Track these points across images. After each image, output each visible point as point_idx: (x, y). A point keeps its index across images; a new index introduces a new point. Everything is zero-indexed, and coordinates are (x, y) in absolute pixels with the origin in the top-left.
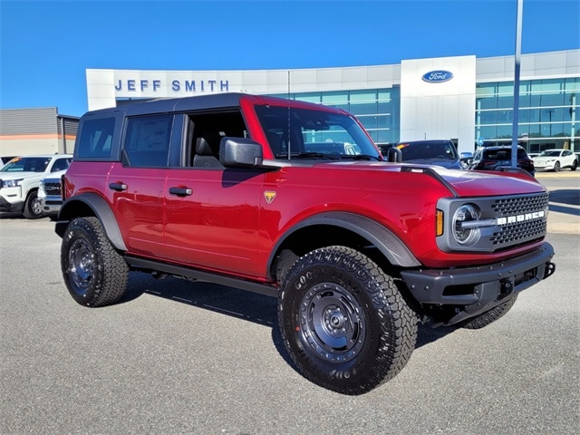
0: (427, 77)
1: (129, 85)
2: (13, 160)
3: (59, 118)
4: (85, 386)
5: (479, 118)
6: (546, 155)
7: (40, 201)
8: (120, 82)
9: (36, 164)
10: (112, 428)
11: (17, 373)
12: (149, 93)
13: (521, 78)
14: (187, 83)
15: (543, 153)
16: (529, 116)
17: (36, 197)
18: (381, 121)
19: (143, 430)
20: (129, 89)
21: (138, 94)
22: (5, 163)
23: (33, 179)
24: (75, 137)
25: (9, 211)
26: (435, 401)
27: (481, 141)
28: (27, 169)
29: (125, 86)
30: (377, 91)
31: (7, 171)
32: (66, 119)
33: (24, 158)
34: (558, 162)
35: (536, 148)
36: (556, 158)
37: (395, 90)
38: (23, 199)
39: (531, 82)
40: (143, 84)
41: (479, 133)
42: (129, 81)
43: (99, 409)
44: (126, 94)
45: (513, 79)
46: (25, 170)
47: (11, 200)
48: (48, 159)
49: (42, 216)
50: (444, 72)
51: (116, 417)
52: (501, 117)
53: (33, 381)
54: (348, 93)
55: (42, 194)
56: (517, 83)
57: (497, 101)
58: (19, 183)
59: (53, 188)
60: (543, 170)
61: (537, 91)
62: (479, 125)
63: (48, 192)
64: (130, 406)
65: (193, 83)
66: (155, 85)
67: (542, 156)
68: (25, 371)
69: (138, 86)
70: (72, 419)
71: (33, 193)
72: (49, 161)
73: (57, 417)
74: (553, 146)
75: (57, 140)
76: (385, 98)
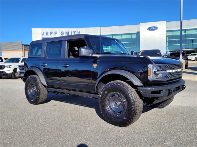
0: (149, 29)
1: (46, 33)
2: (8, 59)
3: (23, 45)
4: (39, 131)
5: (168, 42)
6: (192, 55)
7: (18, 73)
8: (43, 32)
9: (16, 60)
10: (50, 144)
11: (16, 127)
12: (53, 36)
13: (183, 29)
14: (66, 32)
15: (190, 54)
16: (185, 41)
17: (16, 71)
18: (133, 44)
19: (60, 144)
20: (46, 35)
21: (49, 36)
22: (5, 60)
23: (15, 65)
24: (28, 52)
25: (7, 76)
26: (159, 135)
27: (169, 51)
28: (13, 62)
29: (45, 34)
30: (132, 34)
31: (6, 62)
32: (25, 45)
33: (12, 58)
34: (196, 57)
35: (188, 53)
36: (195, 56)
37: (138, 34)
38: (12, 72)
39: (186, 30)
40: (51, 33)
41: (168, 48)
42: (46, 32)
43: (45, 138)
44: (45, 36)
45: (180, 29)
46: (12, 62)
47: (8, 72)
48: (20, 58)
49: (18, 78)
50: (155, 27)
51: (51, 140)
52: (175, 42)
53: (22, 129)
54: (122, 35)
55: (18, 70)
56: (181, 30)
57: (174, 37)
58: (11, 66)
59: (22, 68)
60: (191, 60)
61: (188, 33)
62: (168, 45)
63: (20, 69)
64: (55, 137)
65: (68, 32)
66: (55, 33)
67: (190, 55)
68: (18, 126)
69: (49, 34)
70: (36, 141)
71: (15, 70)
72: (20, 59)
73: (31, 140)
74: (194, 52)
75: (22, 52)
76: (134, 36)
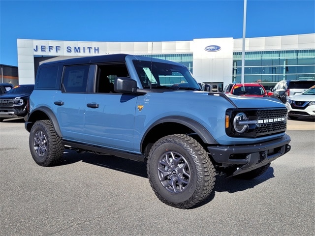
0: (207, 48)
5: (235, 71)
8: (37, 47)
14: (75, 48)
20: (42, 51)
29: (40, 49)
40: (50, 49)
41: (235, 79)
42: (42, 46)
50: (216, 46)
62: (235, 75)
65: (79, 48)
66: (57, 49)
69: (47, 49)
76: (185, 59)
